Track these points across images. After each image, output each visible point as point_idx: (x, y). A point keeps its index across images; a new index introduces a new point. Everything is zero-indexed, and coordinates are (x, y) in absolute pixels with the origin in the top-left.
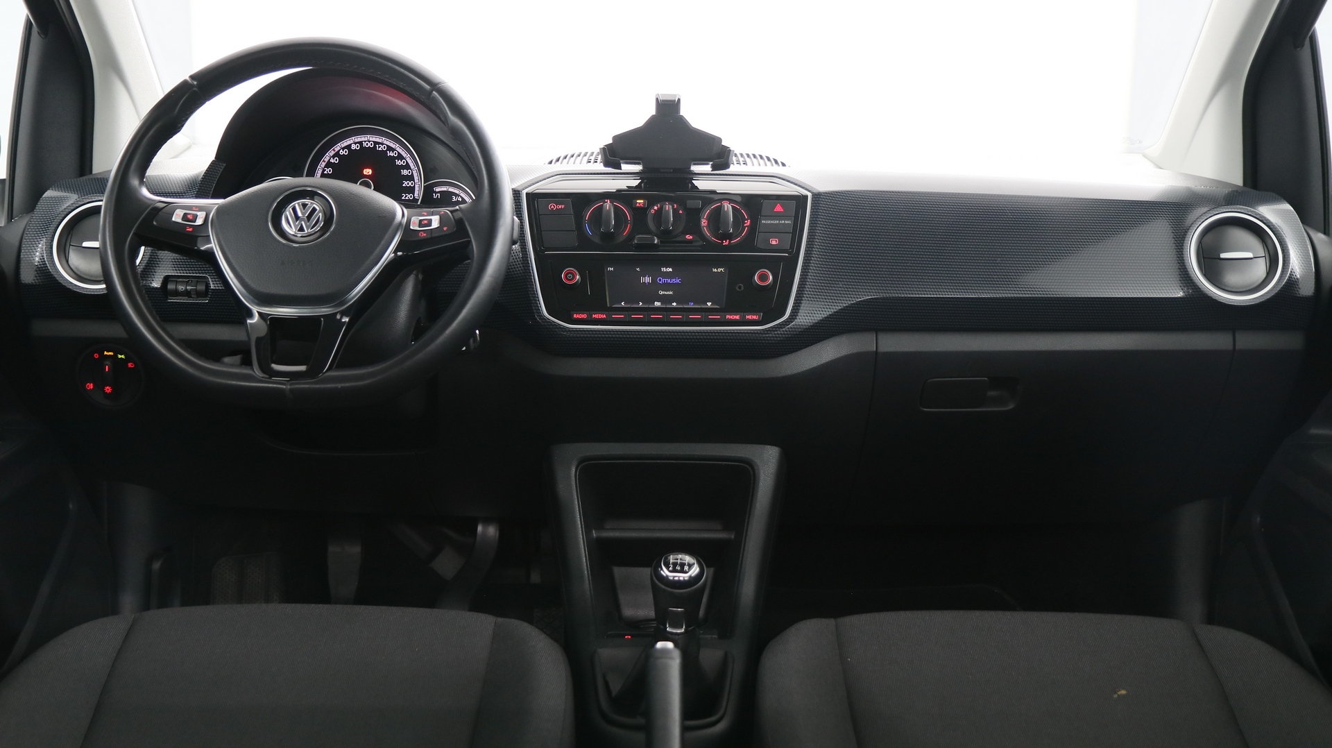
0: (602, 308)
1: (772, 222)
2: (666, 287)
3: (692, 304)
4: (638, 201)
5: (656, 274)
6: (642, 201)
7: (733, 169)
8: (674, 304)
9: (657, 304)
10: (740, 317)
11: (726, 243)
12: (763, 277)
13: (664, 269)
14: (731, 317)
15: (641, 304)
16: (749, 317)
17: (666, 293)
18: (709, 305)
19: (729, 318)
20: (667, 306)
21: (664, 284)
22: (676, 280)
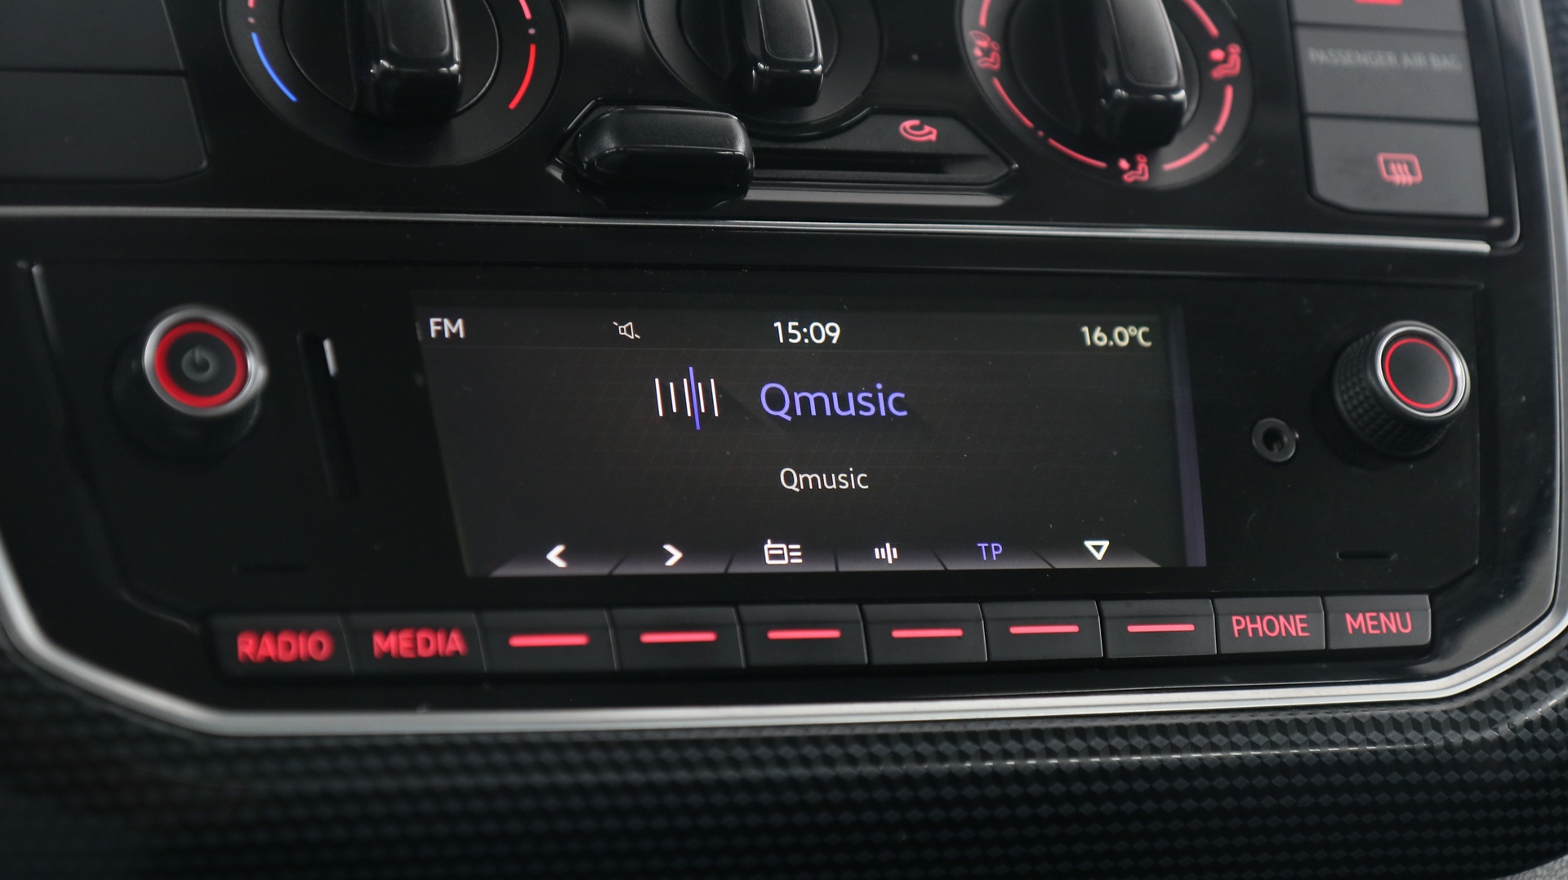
1: (1364, 60)
2: (820, 440)
3: (997, 545)
5: (742, 360)
8: (888, 554)
13: (790, 331)
14: (1261, 625)
15: (677, 555)
17: (822, 481)
18: (1099, 556)
19: (1243, 632)
20: (846, 567)
21: (803, 422)
22: (875, 401)
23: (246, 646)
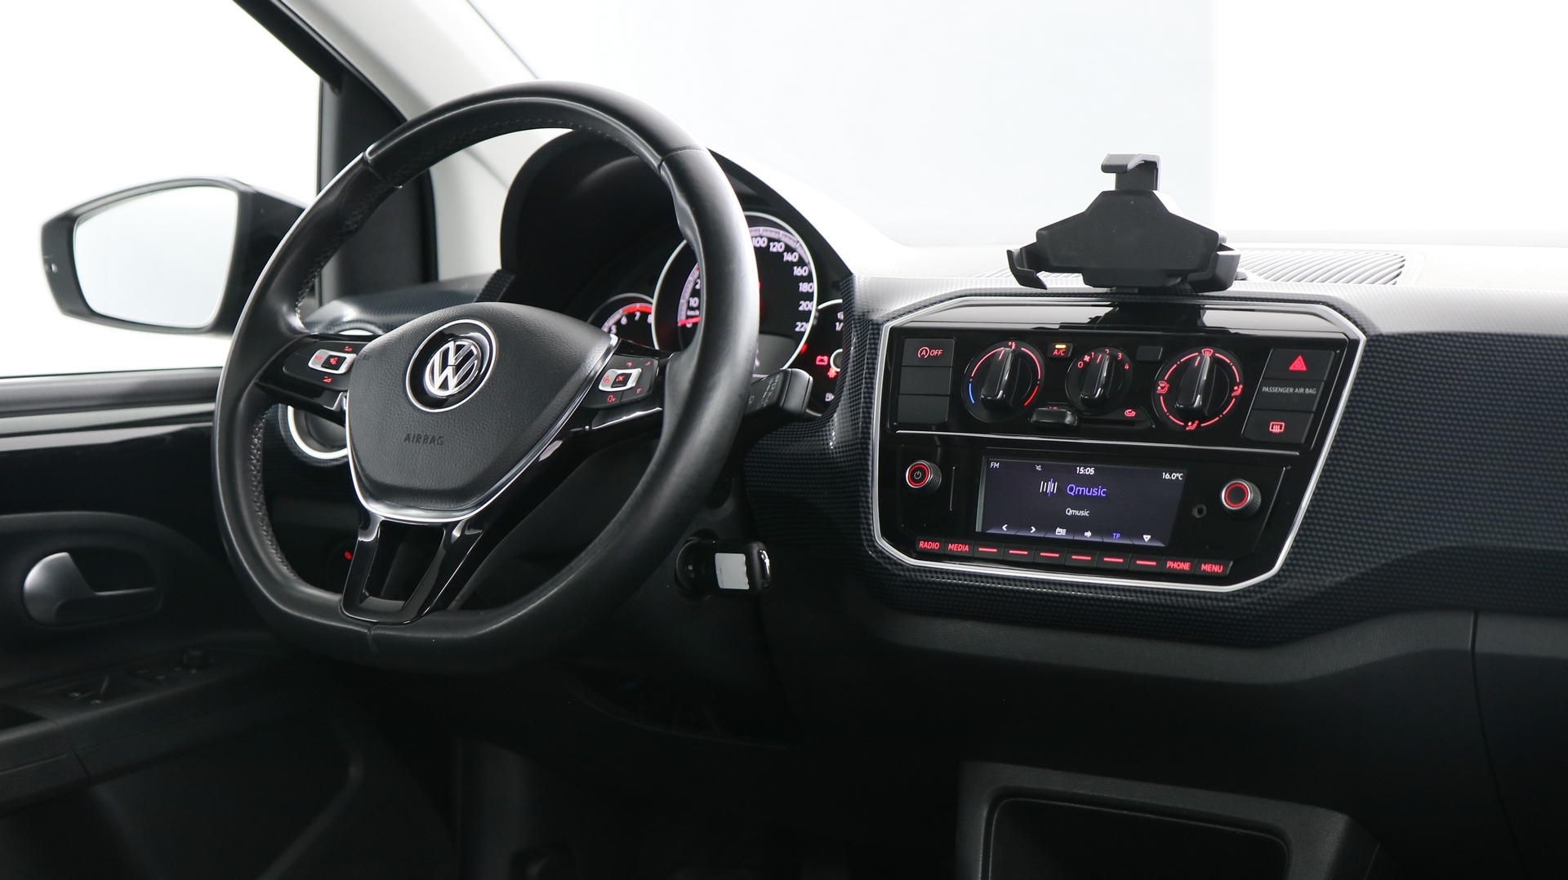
0: (966, 533)
1: (1281, 390)
2: (1080, 502)
3: (1118, 535)
4: (1057, 346)
5: (1066, 476)
6: (1064, 346)
7: (1236, 288)
8: (1088, 534)
9: (1061, 532)
10: (1191, 567)
11: (1191, 426)
12: (1237, 494)
13: (1081, 470)
14: (1176, 565)
15: (1034, 529)
16: (1206, 568)
17: (1077, 513)
18: (1146, 540)
19: (1170, 567)
20: (1076, 538)
21: (1077, 496)
22: (1098, 491)
23: (921, 544)
